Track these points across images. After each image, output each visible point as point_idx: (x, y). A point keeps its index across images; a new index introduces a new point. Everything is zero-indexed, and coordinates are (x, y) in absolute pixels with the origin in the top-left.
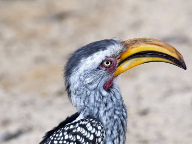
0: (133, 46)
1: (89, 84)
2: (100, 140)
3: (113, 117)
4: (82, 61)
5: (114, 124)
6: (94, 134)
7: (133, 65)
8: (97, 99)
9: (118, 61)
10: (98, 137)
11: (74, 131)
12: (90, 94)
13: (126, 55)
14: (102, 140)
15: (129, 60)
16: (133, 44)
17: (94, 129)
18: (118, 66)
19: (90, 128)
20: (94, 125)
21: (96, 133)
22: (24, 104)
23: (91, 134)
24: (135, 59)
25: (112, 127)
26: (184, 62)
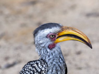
0: (66, 30)
1: (41, 44)
2: (43, 72)
3: (53, 63)
4: (39, 31)
5: (54, 67)
6: (41, 69)
7: (65, 40)
8: (45, 52)
9: (57, 36)
10: (43, 71)
11: (33, 65)
12: (42, 49)
13: (61, 34)
14: (45, 72)
15: (63, 36)
16: (66, 29)
17: (41, 66)
18: (57, 38)
19: (40, 66)
20: (42, 64)
21: (42, 68)
22: (16, 49)
23: (39, 68)
24: (67, 37)
25: (53, 68)
26: (91, 45)
